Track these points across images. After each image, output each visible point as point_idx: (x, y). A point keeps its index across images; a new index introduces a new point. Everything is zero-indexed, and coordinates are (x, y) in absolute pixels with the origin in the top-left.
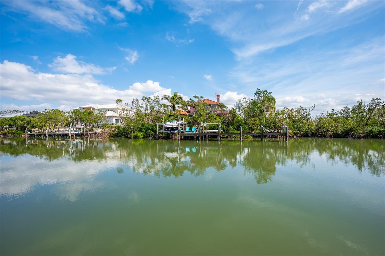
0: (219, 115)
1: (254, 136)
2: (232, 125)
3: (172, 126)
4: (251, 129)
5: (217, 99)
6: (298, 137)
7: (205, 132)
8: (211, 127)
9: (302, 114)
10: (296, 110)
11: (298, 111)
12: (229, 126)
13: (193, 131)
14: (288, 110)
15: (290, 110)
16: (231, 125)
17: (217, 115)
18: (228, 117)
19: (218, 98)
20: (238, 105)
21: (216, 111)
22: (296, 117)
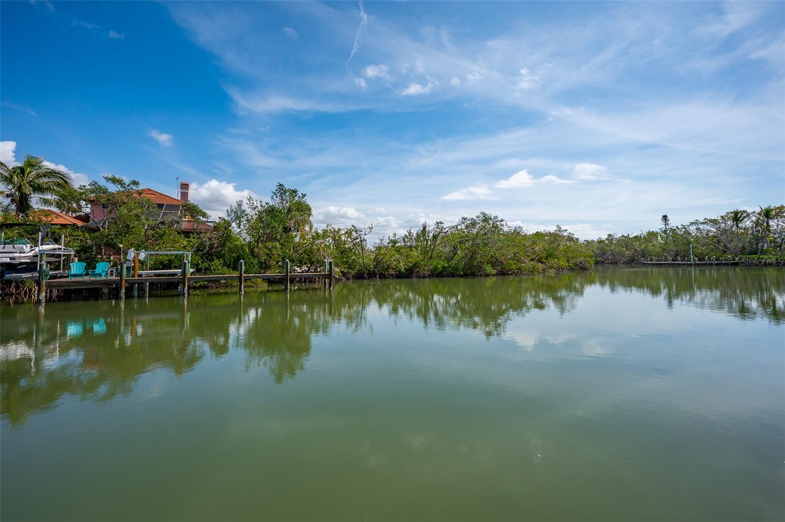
0: (187, 233)
1: (271, 281)
2: (220, 256)
4: (264, 266)
5: (181, 192)
6: (348, 279)
7: (140, 276)
8: (162, 263)
9: (354, 239)
10: (346, 231)
11: (349, 233)
12: (212, 260)
13: (100, 275)
14: (333, 230)
15: (336, 230)
16: (218, 258)
17: (179, 233)
18: (210, 239)
19: (184, 191)
20: (236, 213)
21: (179, 223)
22: (345, 243)
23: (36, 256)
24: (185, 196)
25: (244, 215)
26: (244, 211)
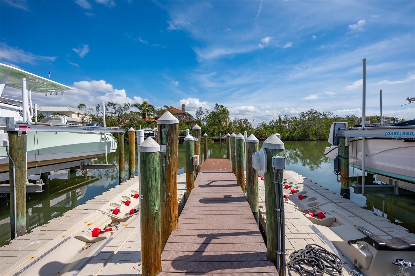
0: (187, 124)
1: (215, 140)
3: (150, 132)
5: (183, 108)
8: (182, 133)
9: (247, 124)
10: (243, 121)
14: (238, 120)
17: (185, 124)
20: (199, 113)
21: (185, 120)
22: (243, 125)
23: (154, 132)
24: (183, 109)
25: (202, 113)
26: (203, 112)
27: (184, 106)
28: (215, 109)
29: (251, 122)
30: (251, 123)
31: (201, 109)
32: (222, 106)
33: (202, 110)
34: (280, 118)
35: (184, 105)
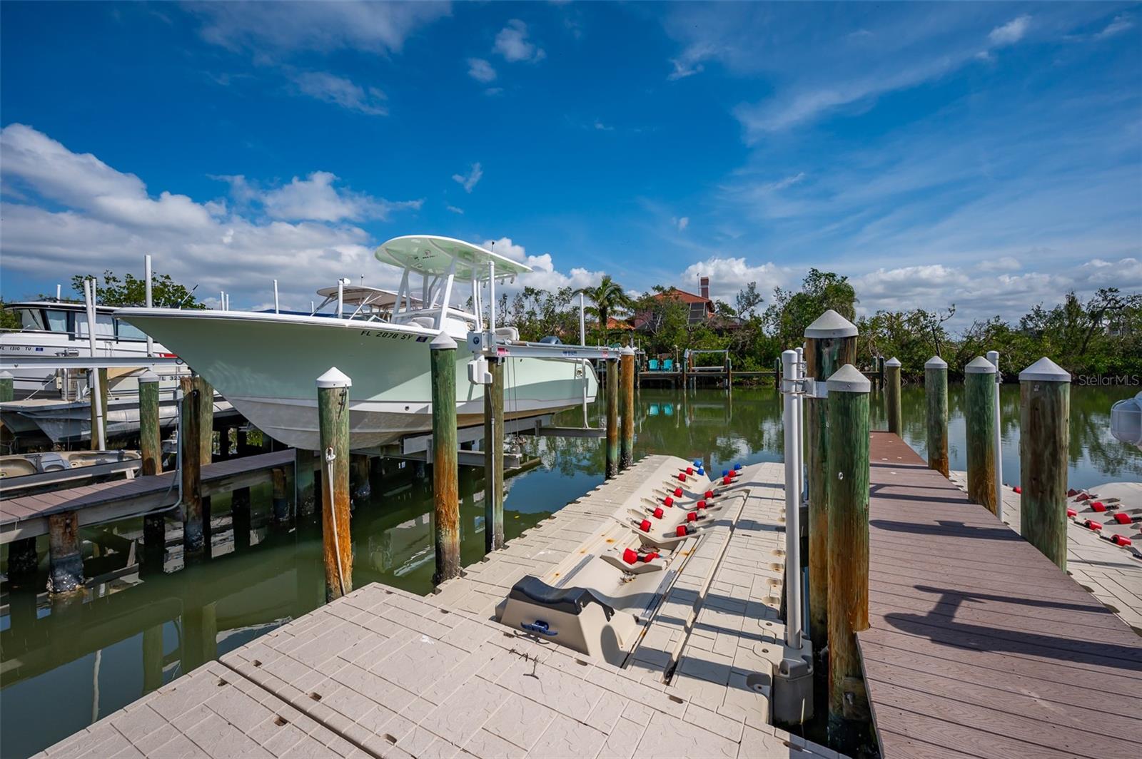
0: (719, 332)
2: (751, 354)
5: (702, 289)
6: (913, 381)
7: (693, 371)
8: (703, 361)
9: (923, 328)
10: (909, 316)
11: (914, 321)
12: (744, 357)
13: (667, 370)
14: (888, 316)
15: (895, 315)
17: (714, 333)
18: (743, 337)
19: (705, 286)
20: (748, 299)
21: (715, 323)
22: (909, 333)
24: (705, 291)
25: (757, 301)
26: (758, 296)
27: (708, 284)
28: (807, 285)
29: (942, 320)
30: (942, 325)
31: (752, 287)
32: (833, 275)
33: (756, 292)
34: (1072, 302)
35: (708, 280)
